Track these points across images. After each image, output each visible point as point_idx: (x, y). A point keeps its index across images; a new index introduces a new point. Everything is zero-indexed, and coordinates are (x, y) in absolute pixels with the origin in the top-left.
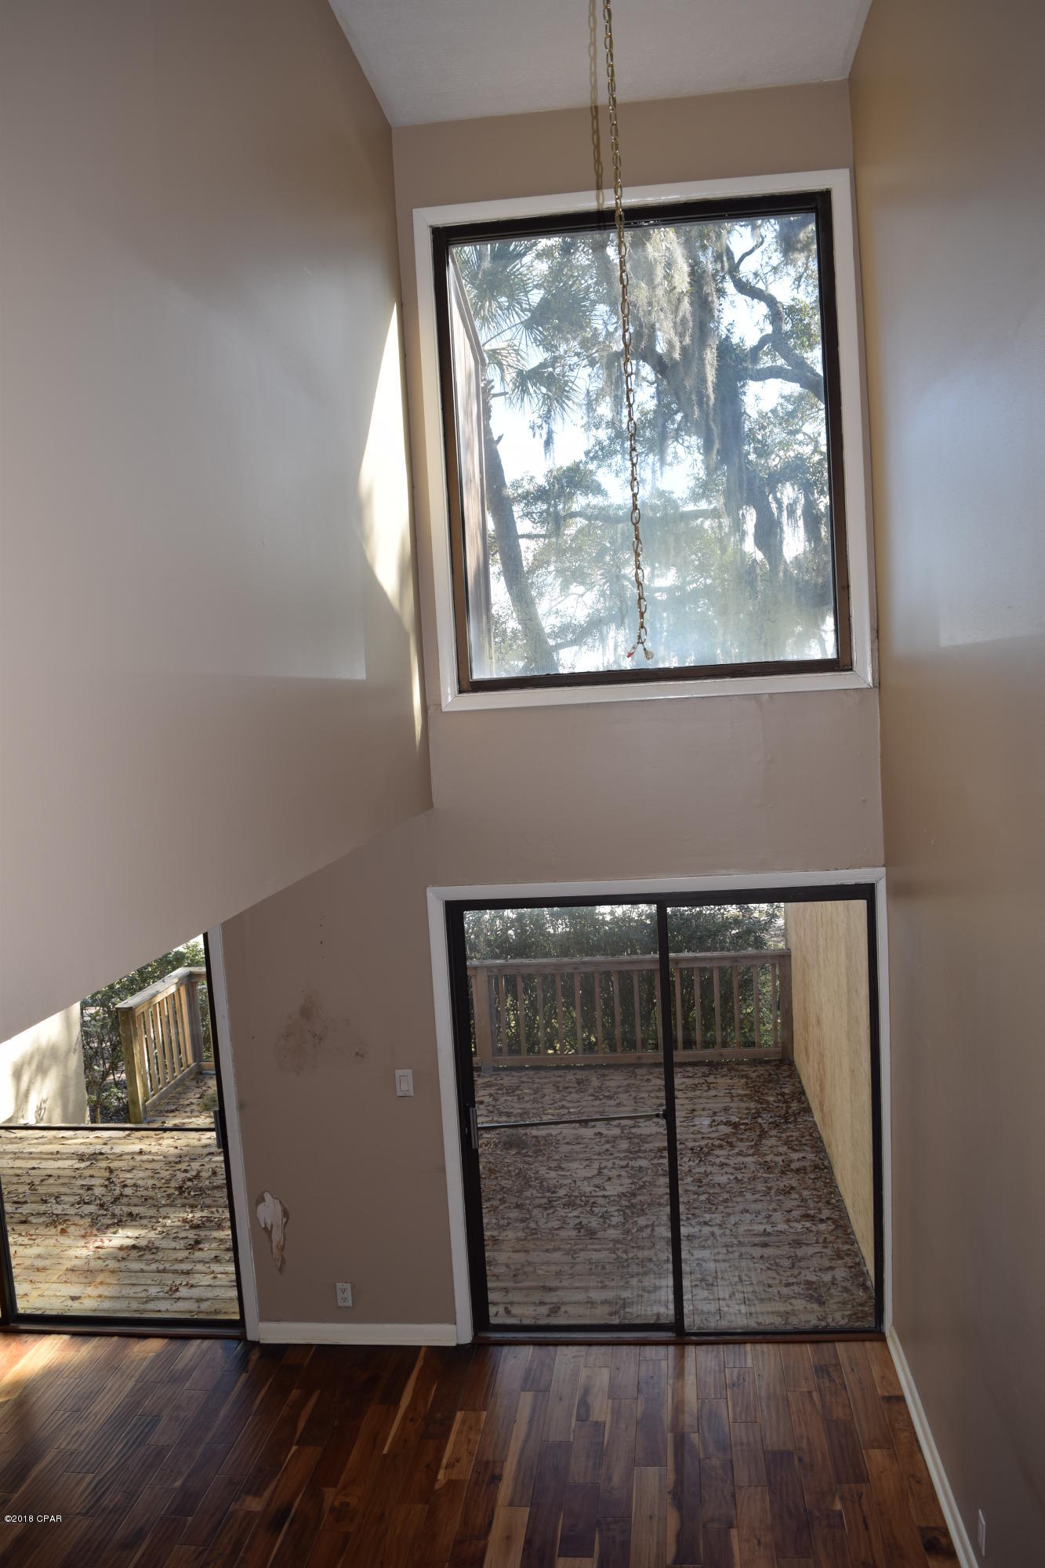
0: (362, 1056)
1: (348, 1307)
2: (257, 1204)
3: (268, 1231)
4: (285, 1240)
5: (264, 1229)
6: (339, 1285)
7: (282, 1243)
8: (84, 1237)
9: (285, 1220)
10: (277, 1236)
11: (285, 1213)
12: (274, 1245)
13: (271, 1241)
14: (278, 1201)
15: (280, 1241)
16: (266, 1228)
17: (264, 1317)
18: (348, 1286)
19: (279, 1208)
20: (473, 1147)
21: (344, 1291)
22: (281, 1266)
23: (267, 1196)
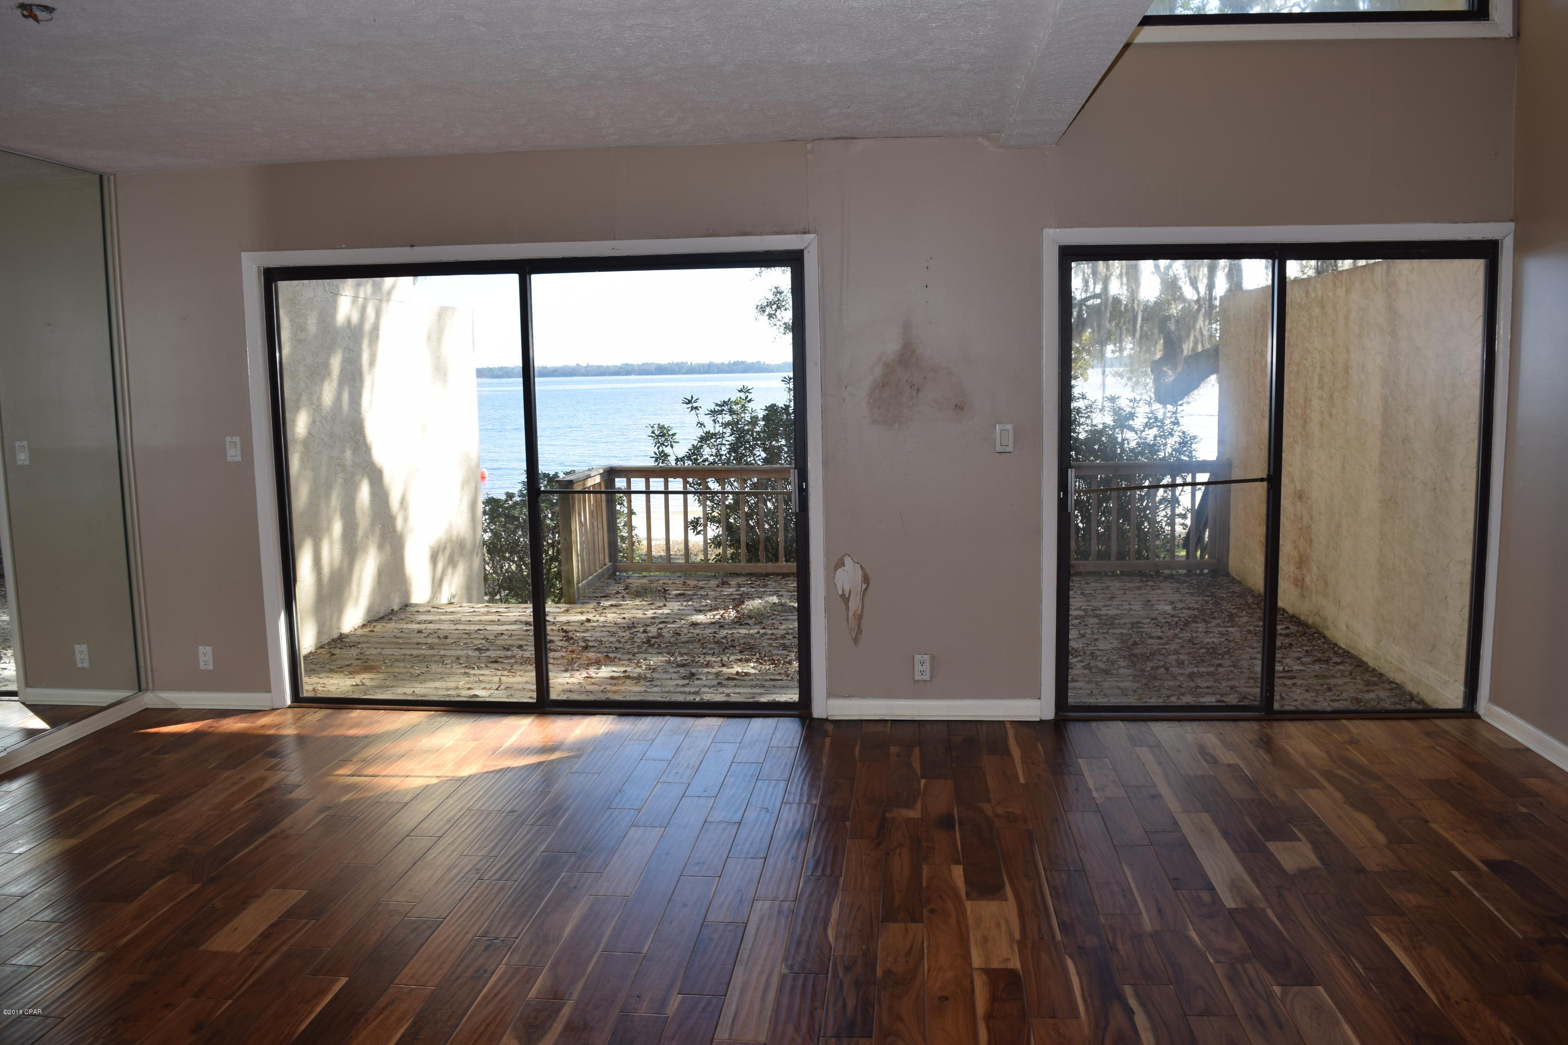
0: (962, 409)
1: (925, 681)
2: (836, 568)
3: (845, 599)
4: (863, 608)
5: (841, 596)
6: (918, 657)
7: (859, 612)
8: (566, 671)
9: (864, 586)
10: (854, 604)
11: (866, 579)
12: (851, 613)
13: (847, 608)
14: (859, 566)
15: (857, 610)
16: (843, 596)
17: (831, 694)
18: (926, 657)
19: (859, 573)
20: (1069, 511)
21: (922, 664)
22: (856, 635)
23: (848, 561)
